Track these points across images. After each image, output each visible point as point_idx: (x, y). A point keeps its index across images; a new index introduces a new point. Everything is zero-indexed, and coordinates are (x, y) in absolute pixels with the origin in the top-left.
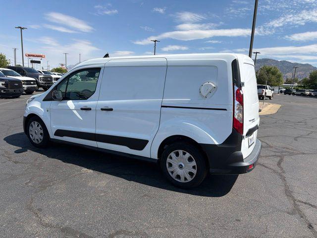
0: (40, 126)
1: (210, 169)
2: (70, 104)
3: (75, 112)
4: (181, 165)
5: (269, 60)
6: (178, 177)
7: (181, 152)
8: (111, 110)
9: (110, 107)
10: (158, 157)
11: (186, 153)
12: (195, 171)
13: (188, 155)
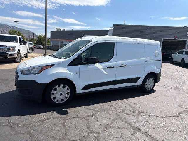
5: (5, 25)
8: (125, 66)
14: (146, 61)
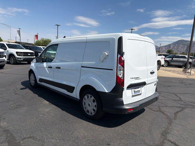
0: (34, 76)
1: (103, 108)
2: (45, 64)
3: (46, 68)
4: (89, 104)
6: (88, 111)
7: (89, 95)
8: (60, 68)
9: (59, 67)
10: (80, 98)
11: (92, 97)
12: (96, 109)
13: (93, 98)
14: (82, 67)
